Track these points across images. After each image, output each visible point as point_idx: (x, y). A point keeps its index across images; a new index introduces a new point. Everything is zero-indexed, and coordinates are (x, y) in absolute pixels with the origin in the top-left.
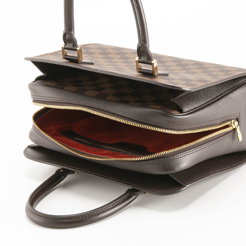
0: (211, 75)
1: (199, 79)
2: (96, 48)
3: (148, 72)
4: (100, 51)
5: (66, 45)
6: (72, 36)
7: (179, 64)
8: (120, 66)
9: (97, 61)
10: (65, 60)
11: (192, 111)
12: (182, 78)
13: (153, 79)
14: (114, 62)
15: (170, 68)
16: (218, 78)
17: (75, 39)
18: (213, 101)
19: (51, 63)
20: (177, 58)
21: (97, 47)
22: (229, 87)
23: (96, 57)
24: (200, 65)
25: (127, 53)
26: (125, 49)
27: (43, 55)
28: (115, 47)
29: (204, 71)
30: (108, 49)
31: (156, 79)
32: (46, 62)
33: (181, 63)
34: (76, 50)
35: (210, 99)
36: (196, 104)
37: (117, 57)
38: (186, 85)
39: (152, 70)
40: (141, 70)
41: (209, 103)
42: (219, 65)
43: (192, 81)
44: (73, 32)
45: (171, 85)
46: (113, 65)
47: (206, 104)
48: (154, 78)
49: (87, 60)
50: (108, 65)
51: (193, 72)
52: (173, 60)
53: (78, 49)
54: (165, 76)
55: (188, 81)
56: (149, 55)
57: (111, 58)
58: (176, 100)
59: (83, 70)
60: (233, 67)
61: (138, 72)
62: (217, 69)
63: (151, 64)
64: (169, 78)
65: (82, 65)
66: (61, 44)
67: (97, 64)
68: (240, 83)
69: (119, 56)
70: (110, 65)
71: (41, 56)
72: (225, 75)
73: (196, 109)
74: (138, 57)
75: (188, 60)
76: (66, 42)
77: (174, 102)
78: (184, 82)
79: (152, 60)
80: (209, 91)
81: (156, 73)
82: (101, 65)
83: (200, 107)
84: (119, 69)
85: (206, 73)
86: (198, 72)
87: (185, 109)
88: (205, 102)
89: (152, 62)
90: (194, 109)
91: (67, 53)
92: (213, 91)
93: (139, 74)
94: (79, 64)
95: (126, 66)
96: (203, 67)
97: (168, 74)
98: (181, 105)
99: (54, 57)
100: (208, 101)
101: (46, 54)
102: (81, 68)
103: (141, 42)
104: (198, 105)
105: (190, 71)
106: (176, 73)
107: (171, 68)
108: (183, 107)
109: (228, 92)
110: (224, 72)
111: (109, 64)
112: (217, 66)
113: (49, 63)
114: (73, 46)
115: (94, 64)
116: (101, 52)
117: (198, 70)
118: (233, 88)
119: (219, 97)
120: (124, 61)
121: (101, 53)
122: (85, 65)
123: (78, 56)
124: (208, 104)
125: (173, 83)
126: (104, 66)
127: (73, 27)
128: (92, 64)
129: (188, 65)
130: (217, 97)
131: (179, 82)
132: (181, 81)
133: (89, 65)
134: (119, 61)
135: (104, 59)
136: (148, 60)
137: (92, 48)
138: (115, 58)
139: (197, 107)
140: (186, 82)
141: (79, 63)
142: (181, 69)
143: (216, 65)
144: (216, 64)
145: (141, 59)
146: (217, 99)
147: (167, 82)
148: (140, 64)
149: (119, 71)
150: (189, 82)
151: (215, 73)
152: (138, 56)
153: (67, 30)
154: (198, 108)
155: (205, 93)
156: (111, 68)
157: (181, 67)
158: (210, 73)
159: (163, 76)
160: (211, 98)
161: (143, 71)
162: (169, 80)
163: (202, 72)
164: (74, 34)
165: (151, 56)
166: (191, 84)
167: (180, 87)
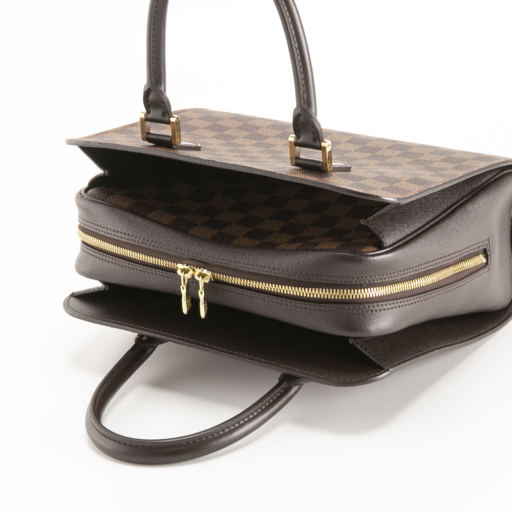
0: (431, 169)
1: (412, 178)
2: (200, 119)
3: (313, 165)
4: (208, 124)
5: (150, 113)
6: (162, 96)
7: (362, 147)
8: (251, 152)
9: (206, 144)
10: (146, 142)
11: (400, 243)
12: (378, 175)
13: (325, 179)
14: (238, 145)
15: (346, 155)
16: (444, 176)
17: (168, 101)
18: (437, 220)
19: (120, 149)
20: (356, 135)
21: (201, 115)
22: (464, 191)
23: (202, 135)
24: (405, 150)
25: (260, 128)
26: (254, 119)
27: (100, 134)
28: (235, 114)
29: (414, 160)
30: (223, 119)
31: (329, 178)
32: (111, 148)
33: (367, 145)
34: (169, 123)
35: (431, 216)
36: (407, 228)
37: (242, 135)
38: (388, 189)
39: (321, 160)
40: (298, 161)
41: (431, 224)
42: (439, 148)
43: (398, 181)
44: (163, 86)
45: (361, 191)
46: (238, 151)
47: (426, 227)
48: (326, 177)
49: (187, 142)
50: (228, 151)
51: (394, 164)
52: (349, 140)
53: (173, 120)
54: (345, 171)
55: (391, 183)
56: (317, 130)
57: (231, 136)
58: (370, 222)
59: (186, 162)
60: (469, 153)
61: (292, 165)
62: (439, 158)
63: (320, 148)
64: (354, 175)
65: (180, 151)
66: (139, 111)
67: (207, 149)
68: (483, 181)
69: (246, 133)
70: (232, 151)
71: (97, 135)
72: (456, 168)
73: (408, 239)
74: (294, 136)
75: (379, 140)
76: (149, 107)
77: (366, 226)
78: (383, 183)
79: (323, 141)
80: (429, 200)
81: (329, 166)
82: (215, 150)
83: (416, 234)
84: (252, 159)
85: (420, 165)
86: (403, 163)
87: (388, 241)
88: (423, 222)
89: (323, 144)
90: (404, 238)
91: (150, 129)
92: (435, 201)
93: (295, 169)
94: (174, 151)
95: (263, 152)
96: (409, 153)
97: (351, 167)
98: (381, 233)
99: (124, 137)
100: (427, 219)
101: (106, 132)
102: (181, 159)
103: (303, 105)
104: (411, 230)
105: (386, 161)
106: (362, 165)
107: (349, 155)
108: (384, 237)
109: (463, 201)
110: (452, 162)
111: (229, 148)
112: (436, 151)
113: (118, 149)
114: (164, 115)
115: (201, 149)
116: (210, 125)
117: (401, 159)
118: (472, 192)
119: (448, 212)
120: (257, 142)
121: (210, 128)
122: (186, 151)
123: (172, 134)
124: (429, 226)
125: (363, 186)
126: (222, 153)
127: (163, 77)
128: (198, 149)
129: (380, 149)
130: (443, 212)
131: (374, 184)
132: (379, 182)
133: (194, 152)
134: (246, 144)
135: (217, 138)
136: (315, 140)
137: (191, 119)
138: (237, 137)
139: (408, 233)
140: (388, 185)
141: (174, 148)
142: (370, 158)
143: (434, 148)
144: (433, 146)
145: (299, 138)
146: (444, 215)
147: (352, 186)
148: (297, 148)
149: (253, 162)
150: (394, 184)
151: (436, 165)
152: (295, 133)
153: (151, 83)
154: (412, 236)
155: (421, 205)
156: (236, 156)
157: (367, 152)
158: (426, 165)
159: (341, 173)
160: (433, 214)
161: (303, 162)
162: (355, 180)
163: (410, 163)
164: (165, 91)
165: (320, 133)
166: (398, 188)
167: (378, 195)
